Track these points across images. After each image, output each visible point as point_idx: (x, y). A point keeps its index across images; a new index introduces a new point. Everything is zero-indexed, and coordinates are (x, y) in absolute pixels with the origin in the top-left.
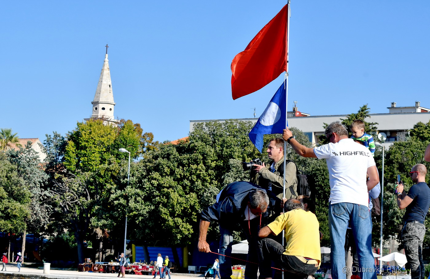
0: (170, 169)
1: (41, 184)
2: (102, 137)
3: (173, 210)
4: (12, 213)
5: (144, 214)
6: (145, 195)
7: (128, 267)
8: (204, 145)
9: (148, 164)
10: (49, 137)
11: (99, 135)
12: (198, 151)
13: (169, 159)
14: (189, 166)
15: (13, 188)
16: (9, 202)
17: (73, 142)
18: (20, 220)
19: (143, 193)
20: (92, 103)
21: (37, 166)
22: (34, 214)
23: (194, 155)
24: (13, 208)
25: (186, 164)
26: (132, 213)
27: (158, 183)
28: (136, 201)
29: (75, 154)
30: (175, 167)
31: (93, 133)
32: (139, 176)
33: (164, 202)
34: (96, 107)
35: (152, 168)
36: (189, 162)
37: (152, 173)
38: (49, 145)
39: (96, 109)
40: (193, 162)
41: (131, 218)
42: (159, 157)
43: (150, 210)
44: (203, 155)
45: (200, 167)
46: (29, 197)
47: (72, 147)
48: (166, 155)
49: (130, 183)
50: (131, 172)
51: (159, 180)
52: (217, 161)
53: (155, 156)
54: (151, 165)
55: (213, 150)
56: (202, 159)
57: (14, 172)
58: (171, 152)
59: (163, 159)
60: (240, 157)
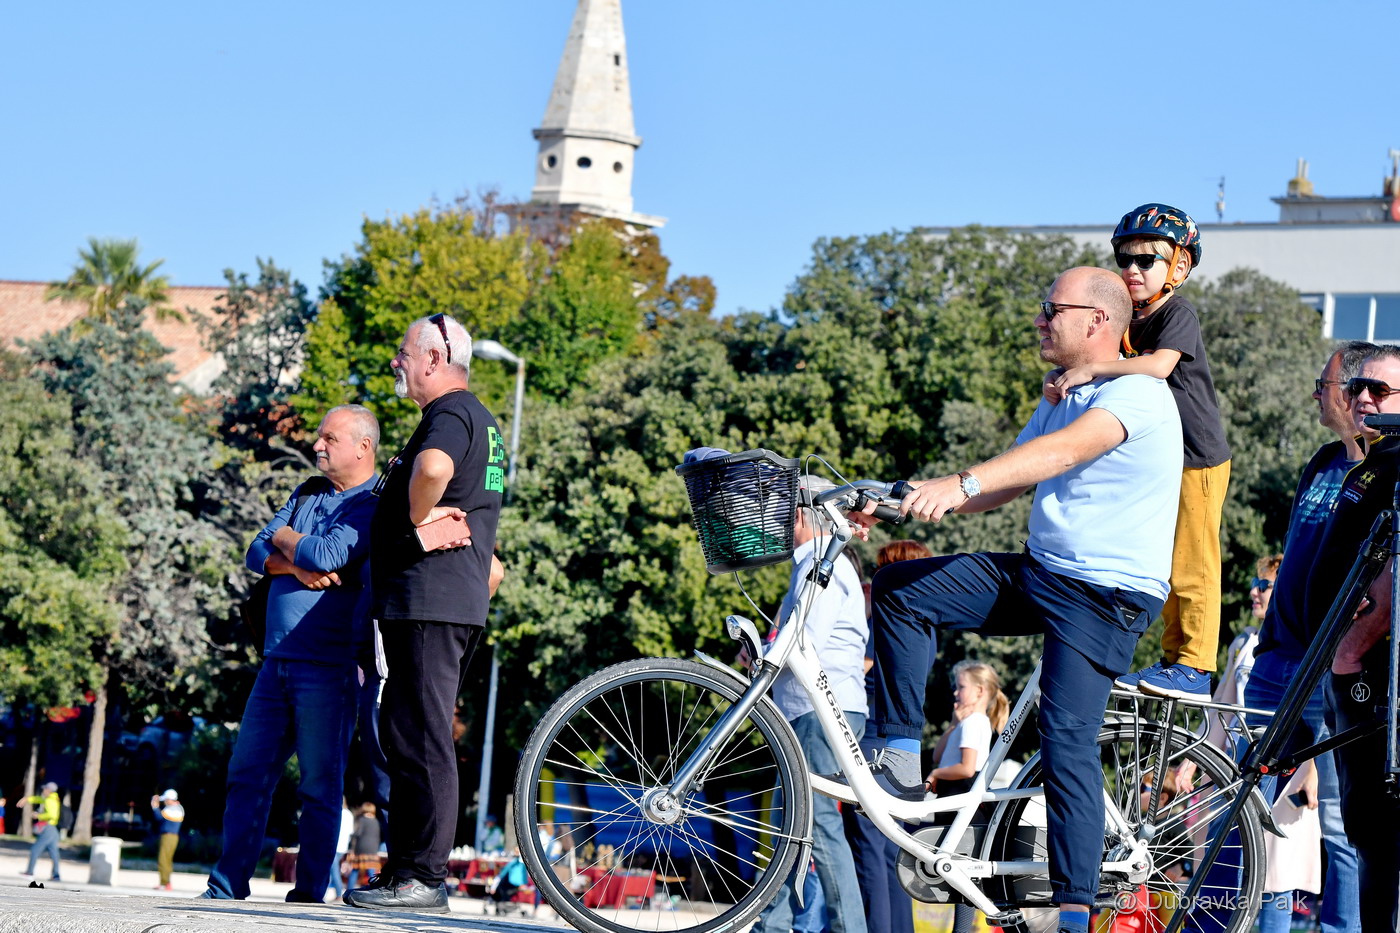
0: (692, 437)
1: (179, 492)
2: (467, 287)
3: (689, 619)
4: (30, 617)
5: (566, 636)
6: (575, 555)
7: (484, 868)
8: (844, 337)
9: (601, 412)
10: (239, 283)
11: (452, 281)
12: (816, 362)
13: (688, 394)
14: (771, 430)
15: (45, 503)
16: (26, 565)
17: (339, 306)
18: (67, 649)
19: (567, 543)
20: (538, 134)
21: (163, 409)
22: (143, 623)
23: (795, 381)
24: (36, 595)
25: (761, 418)
26: (516, 631)
27: (631, 498)
28: (533, 578)
29: (344, 363)
30: (711, 431)
31: (427, 271)
32: (560, 465)
33: (653, 585)
34: (551, 151)
35: (621, 432)
36: (772, 409)
37: (610, 453)
38: (238, 319)
39: (552, 161)
40: (789, 413)
41: (513, 650)
42: (648, 384)
43: (593, 619)
44: (834, 383)
45: (814, 435)
46: (119, 548)
47: (331, 330)
48: (679, 379)
49: (516, 498)
50: (522, 448)
51: (642, 487)
52: (894, 408)
53: (636, 380)
54: (613, 418)
55: (878, 361)
56: (830, 399)
57: (57, 432)
58: (699, 363)
59: (666, 393)
60: (997, 396)
